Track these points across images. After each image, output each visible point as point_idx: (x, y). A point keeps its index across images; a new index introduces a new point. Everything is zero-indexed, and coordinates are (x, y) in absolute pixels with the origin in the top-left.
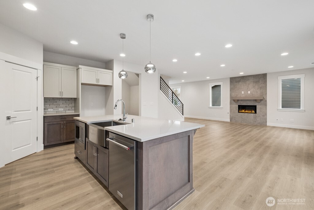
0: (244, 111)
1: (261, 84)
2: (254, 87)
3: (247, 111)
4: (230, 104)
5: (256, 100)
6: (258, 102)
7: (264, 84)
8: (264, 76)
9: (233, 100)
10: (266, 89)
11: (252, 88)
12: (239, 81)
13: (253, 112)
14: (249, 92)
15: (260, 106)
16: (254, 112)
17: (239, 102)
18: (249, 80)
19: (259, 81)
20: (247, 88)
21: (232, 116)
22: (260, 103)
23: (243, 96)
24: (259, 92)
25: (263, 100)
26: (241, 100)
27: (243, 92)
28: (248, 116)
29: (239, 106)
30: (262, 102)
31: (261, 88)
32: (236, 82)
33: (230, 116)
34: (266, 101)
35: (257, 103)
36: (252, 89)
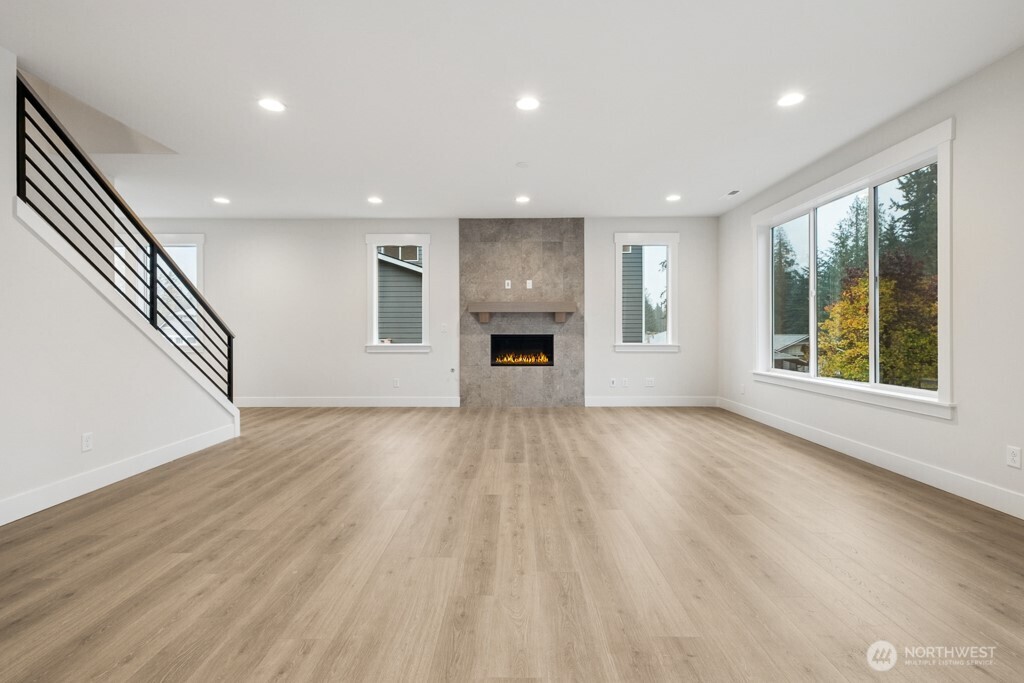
0: (510, 359)
1: (568, 254)
2: (545, 264)
3: (520, 359)
4: (461, 333)
5: (553, 315)
6: (558, 323)
7: (575, 254)
8: (577, 225)
9: (474, 315)
10: (583, 275)
11: (539, 268)
12: (494, 239)
13: (543, 359)
14: (529, 284)
15: (563, 337)
16: (546, 360)
17: (496, 321)
18: (530, 236)
19: (561, 243)
20: (523, 268)
21: (467, 381)
22: (566, 326)
23: (510, 298)
24: (562, 286)
25: (568, 315)
26: (504, 315)
27: (508, 284)
28: (525, 376)
29: (494, 337)
30: (572, 320)
31: (566, 270)
32: (485, 240)
33: (462, 380)
34: (582, 318)
35: (555, 326)
36: (539, 273)
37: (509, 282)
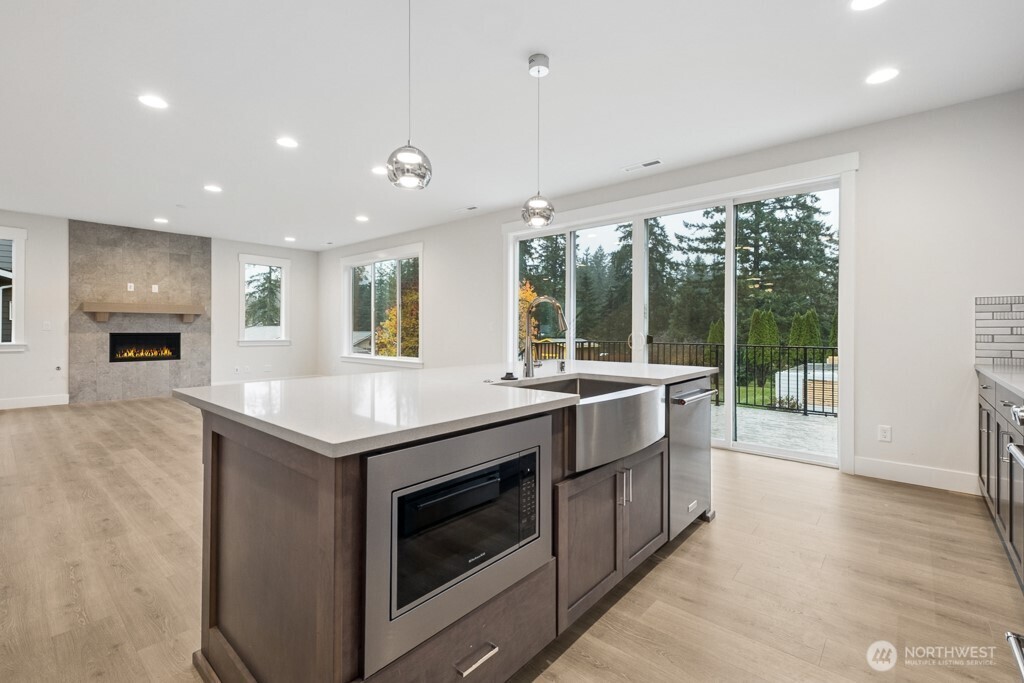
0: (131, 354)
1: (196, 266)
2: (171, 272)
3: (142, 354)
4: (70, 331)
5: (181, 317)
6: (186, 323)
7: (202, 267)
8: (205, 243)
9: (85, 314)
10: (210, 284)
11: (166, 275)
12: (115, 244)
13: (167, 352)
14: (155, 289)
15: (190, 334)
16: (170, 353)
17: (116, 321)
18: (156, 246)
19: (188, 257)
20: (148, 274)
21: (79, 378)
22: (193, 326)
23: (133, 299)
24: (189, 292)
25: (197, 317)
26: (125, 315)
27: (131, 287)
29: (113, 336)
30: (199, 322)
31: (193, 279)
32: (103, 244)
33: (71, 378)
34: (209, 319)
35: (182, 325)
36: (166, 279)
37: (132, 285)
